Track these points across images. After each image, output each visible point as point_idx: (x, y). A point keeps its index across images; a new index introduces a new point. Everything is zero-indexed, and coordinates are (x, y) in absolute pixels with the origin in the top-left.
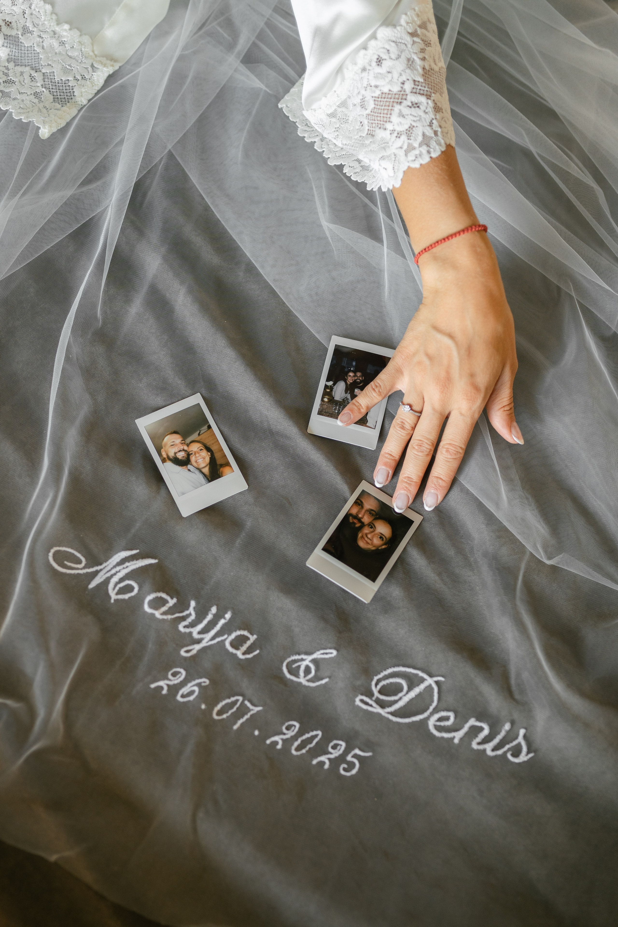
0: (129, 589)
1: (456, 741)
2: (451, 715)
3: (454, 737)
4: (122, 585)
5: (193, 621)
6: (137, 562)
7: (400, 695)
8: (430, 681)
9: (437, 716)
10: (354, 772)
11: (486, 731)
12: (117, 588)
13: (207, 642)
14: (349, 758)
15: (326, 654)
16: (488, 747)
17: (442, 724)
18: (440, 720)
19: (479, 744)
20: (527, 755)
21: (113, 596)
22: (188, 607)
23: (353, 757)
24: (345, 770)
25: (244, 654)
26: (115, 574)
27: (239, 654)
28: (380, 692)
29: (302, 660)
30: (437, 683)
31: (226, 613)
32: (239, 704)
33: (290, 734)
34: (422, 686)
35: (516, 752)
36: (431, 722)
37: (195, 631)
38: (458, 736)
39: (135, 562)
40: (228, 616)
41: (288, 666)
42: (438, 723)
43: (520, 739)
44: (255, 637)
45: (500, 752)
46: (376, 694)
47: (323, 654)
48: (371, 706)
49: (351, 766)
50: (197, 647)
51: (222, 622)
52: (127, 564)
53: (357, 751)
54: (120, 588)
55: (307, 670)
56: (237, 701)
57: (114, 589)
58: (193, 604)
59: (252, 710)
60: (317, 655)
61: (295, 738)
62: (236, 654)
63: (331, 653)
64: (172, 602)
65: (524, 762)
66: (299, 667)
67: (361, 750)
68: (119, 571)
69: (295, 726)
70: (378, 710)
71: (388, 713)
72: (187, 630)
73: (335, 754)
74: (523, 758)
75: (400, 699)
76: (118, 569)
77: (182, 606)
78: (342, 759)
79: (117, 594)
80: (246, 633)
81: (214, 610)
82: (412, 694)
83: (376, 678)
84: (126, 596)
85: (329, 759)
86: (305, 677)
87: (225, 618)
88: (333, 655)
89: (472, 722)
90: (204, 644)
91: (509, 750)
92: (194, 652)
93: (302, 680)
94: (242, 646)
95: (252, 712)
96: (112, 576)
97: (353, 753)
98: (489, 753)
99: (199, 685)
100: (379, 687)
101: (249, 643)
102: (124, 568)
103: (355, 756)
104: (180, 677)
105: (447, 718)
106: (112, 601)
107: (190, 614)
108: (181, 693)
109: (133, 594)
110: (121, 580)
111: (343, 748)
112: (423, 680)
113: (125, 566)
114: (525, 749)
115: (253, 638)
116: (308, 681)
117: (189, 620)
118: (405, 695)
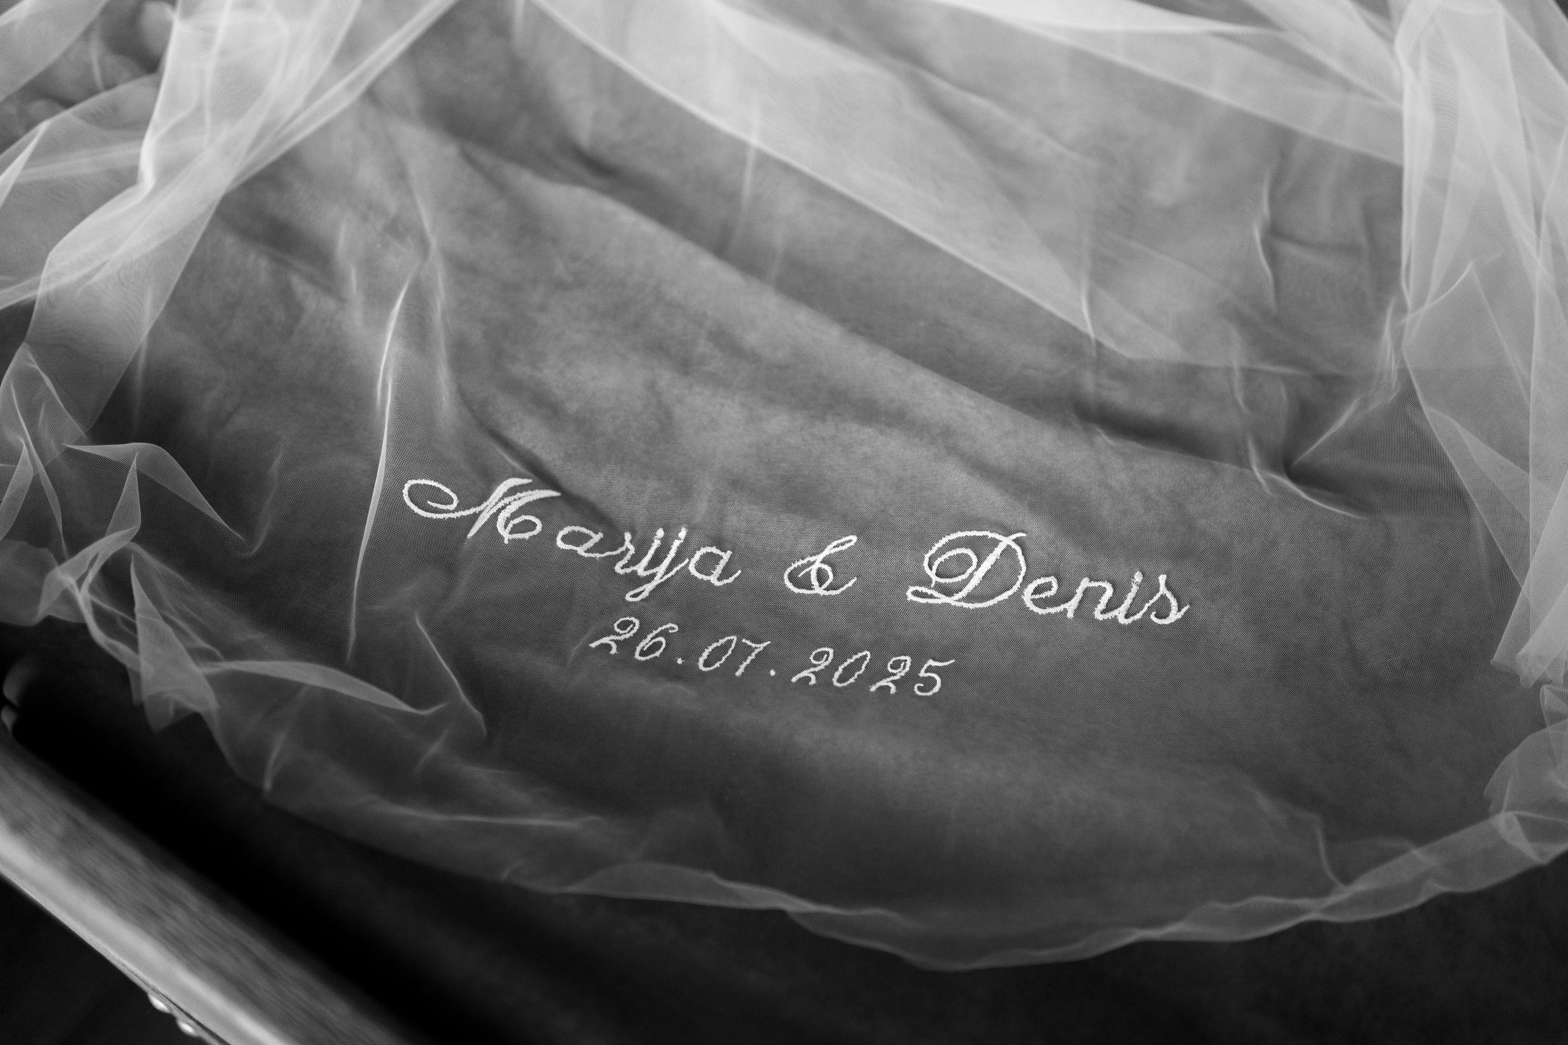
0: (529, 526)
1: (1070, 615)
2: (1053, 580)
3: (1065, 611)
4: (516, 521)
5: (633, 556)
6: (534, 492)
7: (970, 571)
8: (1006, 541)
9: (1032, 587)
10: (936, 689)
11: (1109, 592)
12: (510, 526)
13: (661, 578)
14: (922, 674)
15: (842, 544)
16: (1120, 613)
17: (1043, 596)
18: (1037, 591)
19: (1103, 612)
20: (1179, 610)
21: (506, 535)
22: (622, 544)
23: (926, 671)
24: (920, 689)
25: (719, 579)
26: (503, 508)
27: (713, 579)
28: (937, 575)
29: (810, 564)
30: (1016, 541)
31: (680, 531)
32: (733, 645)
33: (823, 664)
34: (998, 551)
35: (1162, 609)
36: (1027, 597)
37: (640, 569)
38: (1071, 606)
39: (530, 492)
40: (683, 534)
41: (792, 577)
42: (1037, 597)
43: (1163, 590)
44: (729, 553)
45: (1138, 616)
46: (935, 579)
47: (837, 546)
48: (932, 597)
49: (929, 683)
50: (649, 587)
51: (676, 544)
52: (519, 495)
53: (931, 663)
54: (514, 525)
55: (821, 577)
56: (731, 641)
57: (506, 527)
58: (628, 536)
59: (756, 648)
60: (829, 550)
61: (833, 667)
62: (709, 581)
63: (850, 541)
64: (597, 537)
65: (1178, 621)
66: (808, 574)
67: (935, 660)
68: (510, 504)
69: (828, 653)
70: (943, 599)
71: (959, 600)
72: (628, 570)
73: (900, 673)
74: (1174, 616)
75: (971, 576)
76: (507, 500)
77: (612, 540)
78: (912, 676)
79: (511, 533)
80: (714, 550)
81: (660, 533)
82: (987, 565)
83: (927, 556)
84: (526, 536)
85: (893, 682)
86: (820, 586)
87: (680, 539)
88: (852, 544)
89: (1085, 583)
90: (657, 581)
91: (1150, 609)
92: (645, 594)
93: (819, 590)
94: (714, 569)
95: (757, 651)
96: (499, 511)
97: (926, 666)
98: (1123, 621)
99: (664, 633)
100: (935, 568)
101: (722, 563)
102: (515, 500)
103: (930, 669)
104: (632, 629)
105: (1048, 587)
106: (506, 542)
107: (628, 550)
108: (638, 649)
109: (535, 532)
110: (514, 515)
111: (909, 664)
112: (996, 543)
113: (516, 497)
114: (1174, 603)
115: (726, 556)
116: (827, 589)
117: (628, 557)
118: (976, 570)
